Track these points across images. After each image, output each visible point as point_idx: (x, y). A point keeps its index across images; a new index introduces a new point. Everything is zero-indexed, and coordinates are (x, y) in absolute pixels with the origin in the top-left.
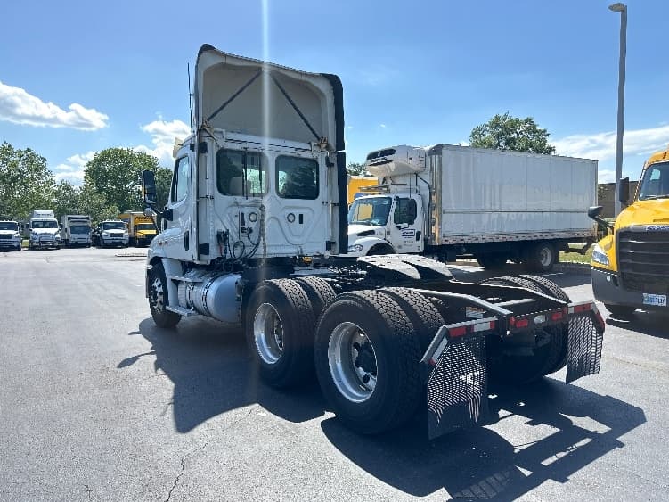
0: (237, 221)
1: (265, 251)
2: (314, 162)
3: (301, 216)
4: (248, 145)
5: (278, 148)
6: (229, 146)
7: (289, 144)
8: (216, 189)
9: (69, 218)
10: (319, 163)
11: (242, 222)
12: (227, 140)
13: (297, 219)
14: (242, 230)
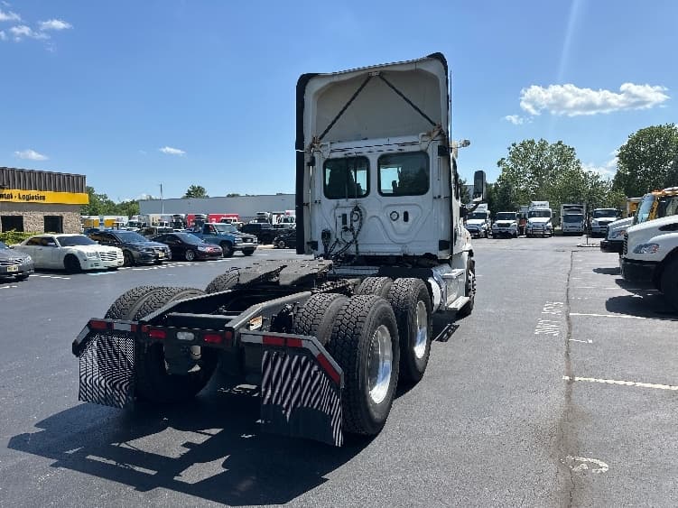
0: (340, 221)
1: (357, 249)
2: (424, 153)
3: (406, 215)
4: (350, 151)
5: (380, 148)
6: (334, 155)
7: (393, 140)
8: (323, 195)
9: (565, 207)
10: (430, 155)
11: (344, 222)
12: (332, 151)
13: (402, 217)
14: (346, 229)
